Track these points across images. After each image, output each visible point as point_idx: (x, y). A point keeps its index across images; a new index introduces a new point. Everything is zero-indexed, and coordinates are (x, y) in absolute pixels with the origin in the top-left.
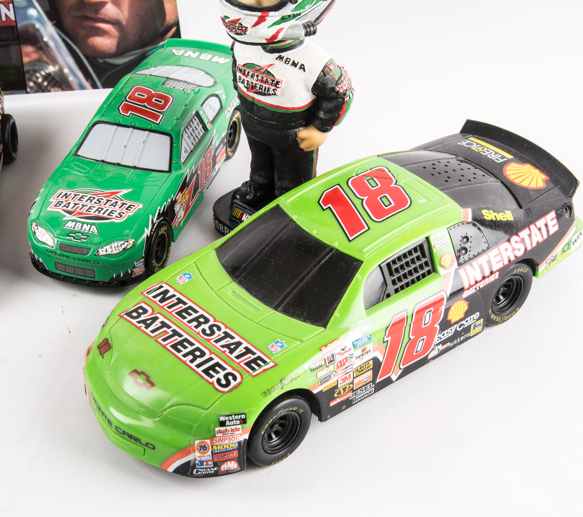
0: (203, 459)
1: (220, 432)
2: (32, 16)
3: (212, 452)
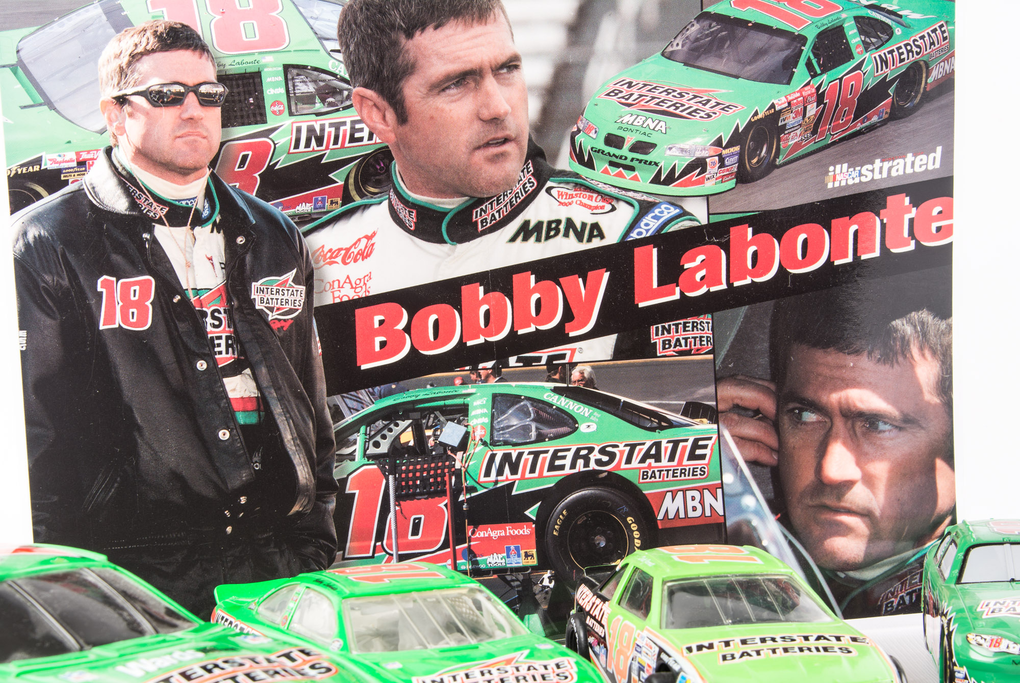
2: (748, 507)
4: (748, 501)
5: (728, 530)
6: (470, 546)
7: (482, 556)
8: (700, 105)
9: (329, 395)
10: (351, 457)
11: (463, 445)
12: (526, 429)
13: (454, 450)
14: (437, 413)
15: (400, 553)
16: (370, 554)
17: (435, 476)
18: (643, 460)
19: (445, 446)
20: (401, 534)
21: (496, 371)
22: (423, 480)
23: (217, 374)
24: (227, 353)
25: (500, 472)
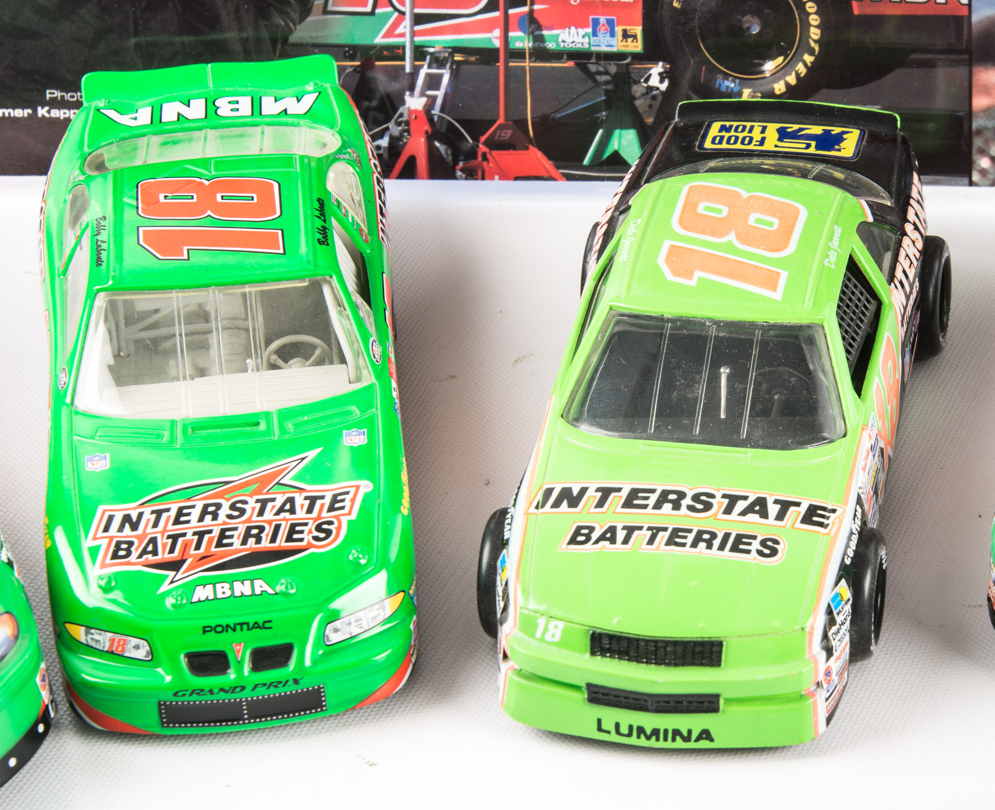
5: (974, 28)
6: (531, 11)
7: (551, 28)
15: (417, 11)
16: (368, 9)
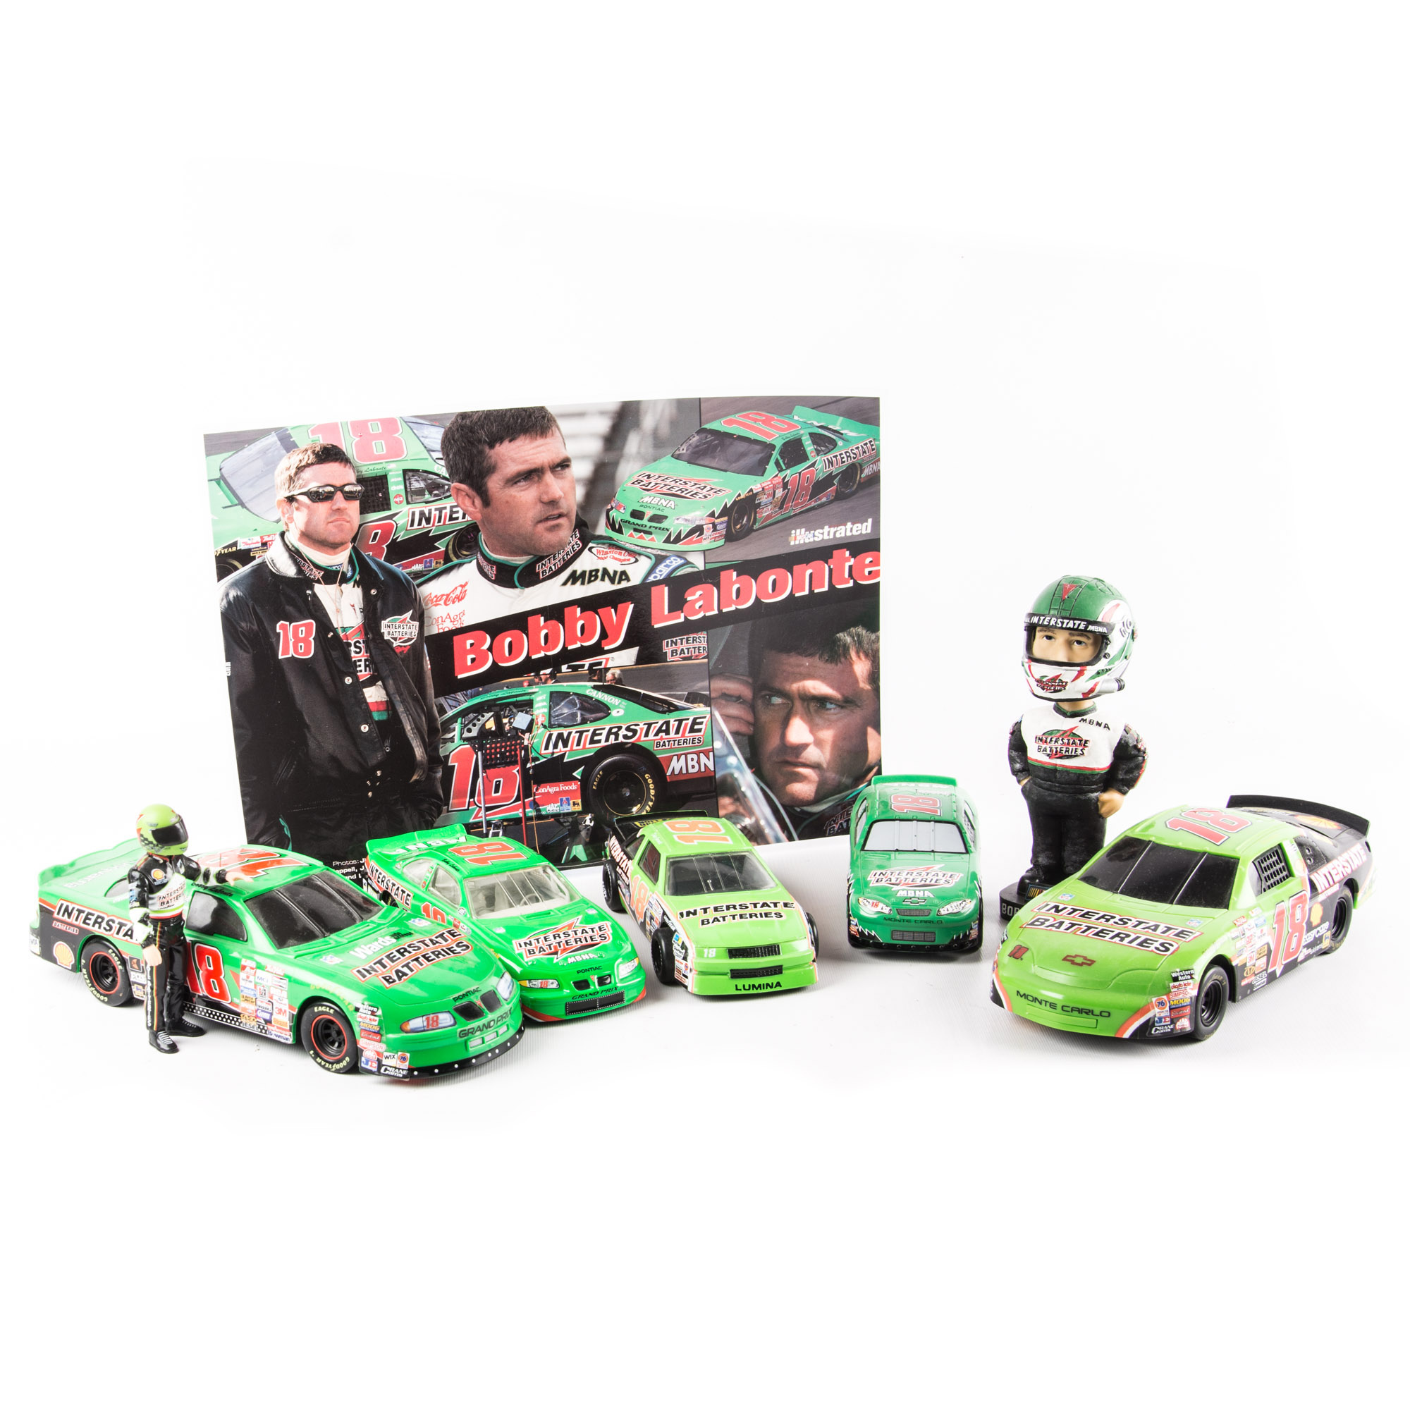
0: (1163, 1015)
1: (1174, 987)
2: (732, 764)
3: (1170, 1007)
4: (732, 760)
5: (717, 780)
6: (534, 799)
7: (543, 805)
8: (699, 490)
9: (436, 697)
10: (452, 740)
11: (530, 729)
12: (574, 715)
13: (523, 732)
14: (511, 707)
15: (486, 806)
16: (466, 808)
17: (510, 751)
18: (657, 734)
19: (516, 729)
20: (487, 792)
21: (552, 676)
22: (502, 754)
23: (359, 686)
24: (366, 671)
25: (555, 746)
